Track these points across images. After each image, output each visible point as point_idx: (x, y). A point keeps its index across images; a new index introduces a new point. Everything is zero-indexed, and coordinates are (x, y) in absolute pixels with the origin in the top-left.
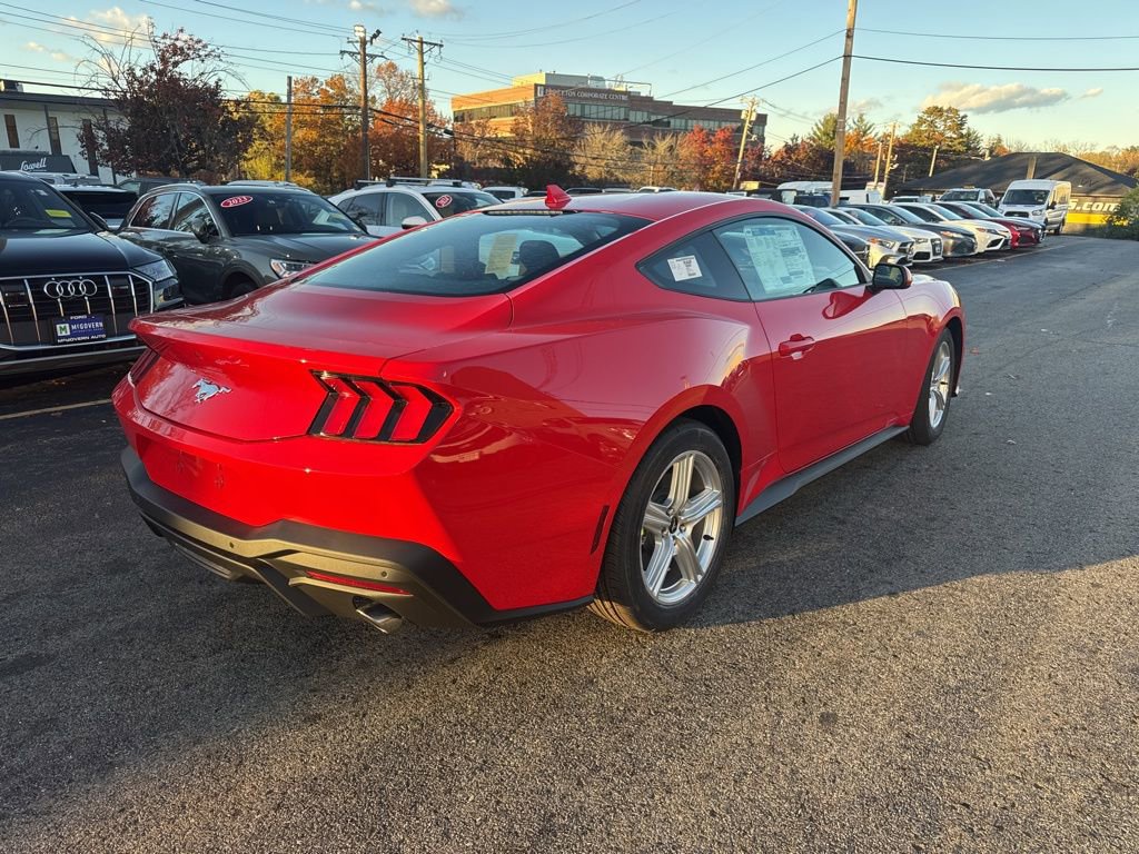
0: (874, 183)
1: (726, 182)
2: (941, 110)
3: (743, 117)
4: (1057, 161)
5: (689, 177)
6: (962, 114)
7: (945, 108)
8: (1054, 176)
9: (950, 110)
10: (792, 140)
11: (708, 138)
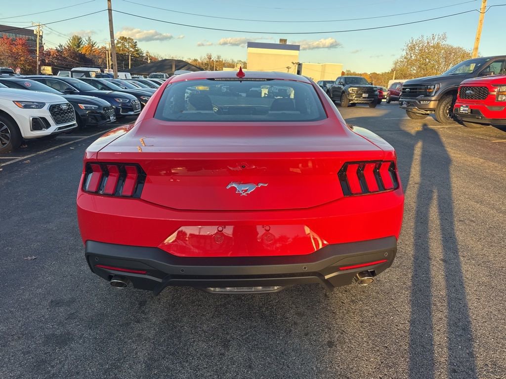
0: (107, 70)
1: (28, 66)
2: (126, 38)
3: (35, 33)
4: (182, 63)
5: (7, 62)
6: (135, 41)
7: (127, 38)
8: (183, 68)
9: (129, 39)
10: (59, 46)
11: (12, 43)
